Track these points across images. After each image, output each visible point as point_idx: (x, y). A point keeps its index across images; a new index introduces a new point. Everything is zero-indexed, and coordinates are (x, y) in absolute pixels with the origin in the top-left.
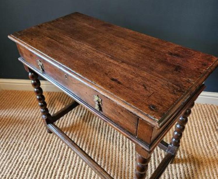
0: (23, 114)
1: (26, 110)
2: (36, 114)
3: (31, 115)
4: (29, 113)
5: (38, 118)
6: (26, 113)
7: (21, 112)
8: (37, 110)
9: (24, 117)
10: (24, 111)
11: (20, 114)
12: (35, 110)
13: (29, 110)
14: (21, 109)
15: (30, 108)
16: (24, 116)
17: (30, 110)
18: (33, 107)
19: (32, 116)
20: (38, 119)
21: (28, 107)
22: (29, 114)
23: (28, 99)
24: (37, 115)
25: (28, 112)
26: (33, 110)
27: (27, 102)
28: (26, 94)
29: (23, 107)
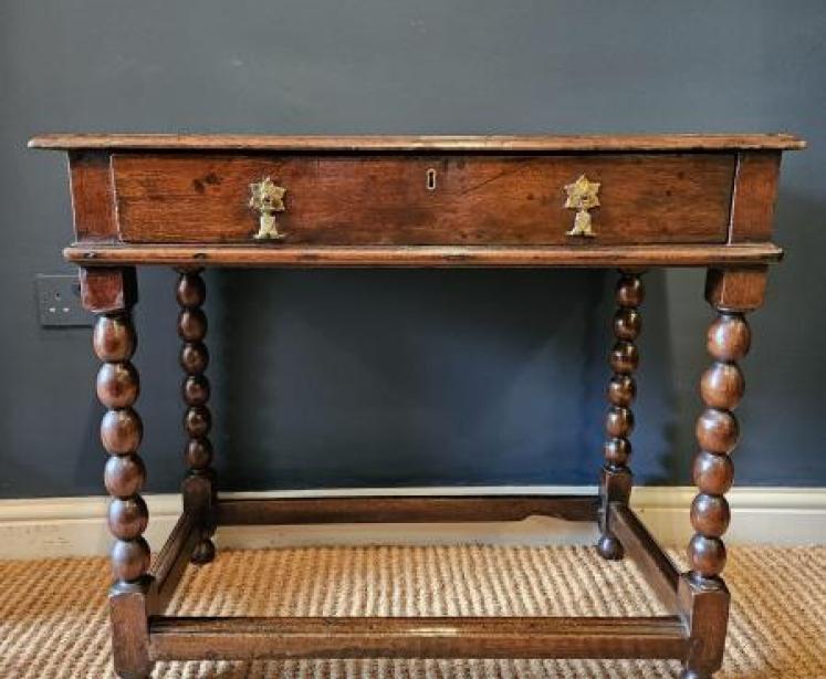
3: (12, 652)
5: (52, 660)
8: (44, 629)
12: (31, 630)
17: (9, 630)
18: (24, 621)
20: (49, 667)
24: (44, 651)
26: (24, 631)
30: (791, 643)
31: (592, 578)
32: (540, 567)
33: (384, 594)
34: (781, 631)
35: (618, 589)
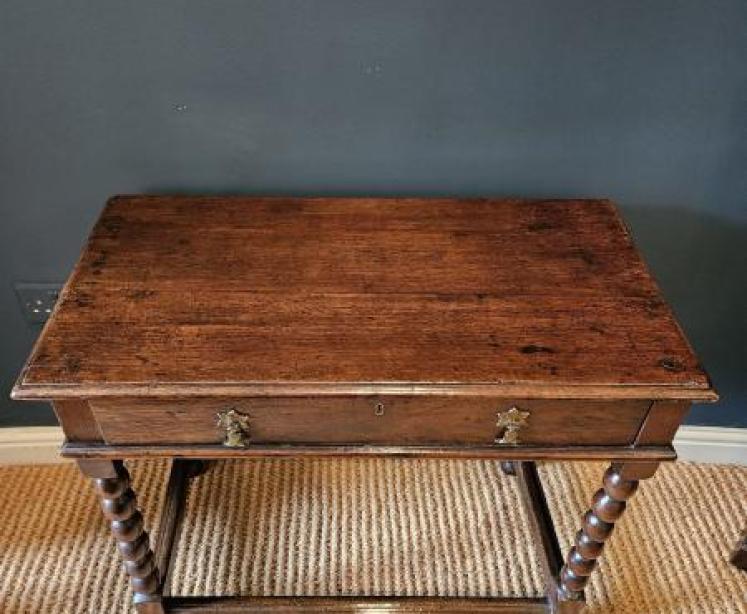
0: (31, 580)
1: (40, 556)
2: (84, 572)
3: (64, 578)
4: (52, 571)
5: (95, 588)
6: (39, 571)
7: (19, 569)
9: (38, 591)
10: (32, 562)
11: (20, 581)
12: (74, 553)
13: (51, 554)
14: (18, 554)
15: (54, 548)
16: (34, 586)
17: (57, 554)
18: (67, 541)
19: (69, 584)
20: (94, 596)
21: (45, 542)
22: (55, 578)
23: (38, 506)
25: (47, 566)
26: (69, 554)
27: (35, 516)
28: (25, 480)
29: (23, 544)
30: (628, 576)
31: (493, 499)
32: (455, 484)
33: (335, 518)
34: (623, 563)
35: (511, 513)
